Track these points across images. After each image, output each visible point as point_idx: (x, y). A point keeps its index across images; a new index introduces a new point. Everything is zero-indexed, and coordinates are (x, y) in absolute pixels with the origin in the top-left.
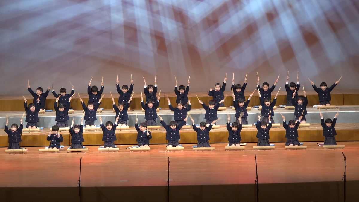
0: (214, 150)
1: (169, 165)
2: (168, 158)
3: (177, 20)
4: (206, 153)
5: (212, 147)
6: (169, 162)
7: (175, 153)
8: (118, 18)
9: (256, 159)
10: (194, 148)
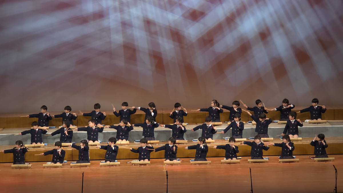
0: (210, 164)
1: (167, 178)
2: (167, 171)
3: (174, 40)
4: (203, 166)
5: (208, 161)
6: (167, 175)
7: (174, 166)
8: (118, 38)
9: (251, 172)
10: (191, 162)
